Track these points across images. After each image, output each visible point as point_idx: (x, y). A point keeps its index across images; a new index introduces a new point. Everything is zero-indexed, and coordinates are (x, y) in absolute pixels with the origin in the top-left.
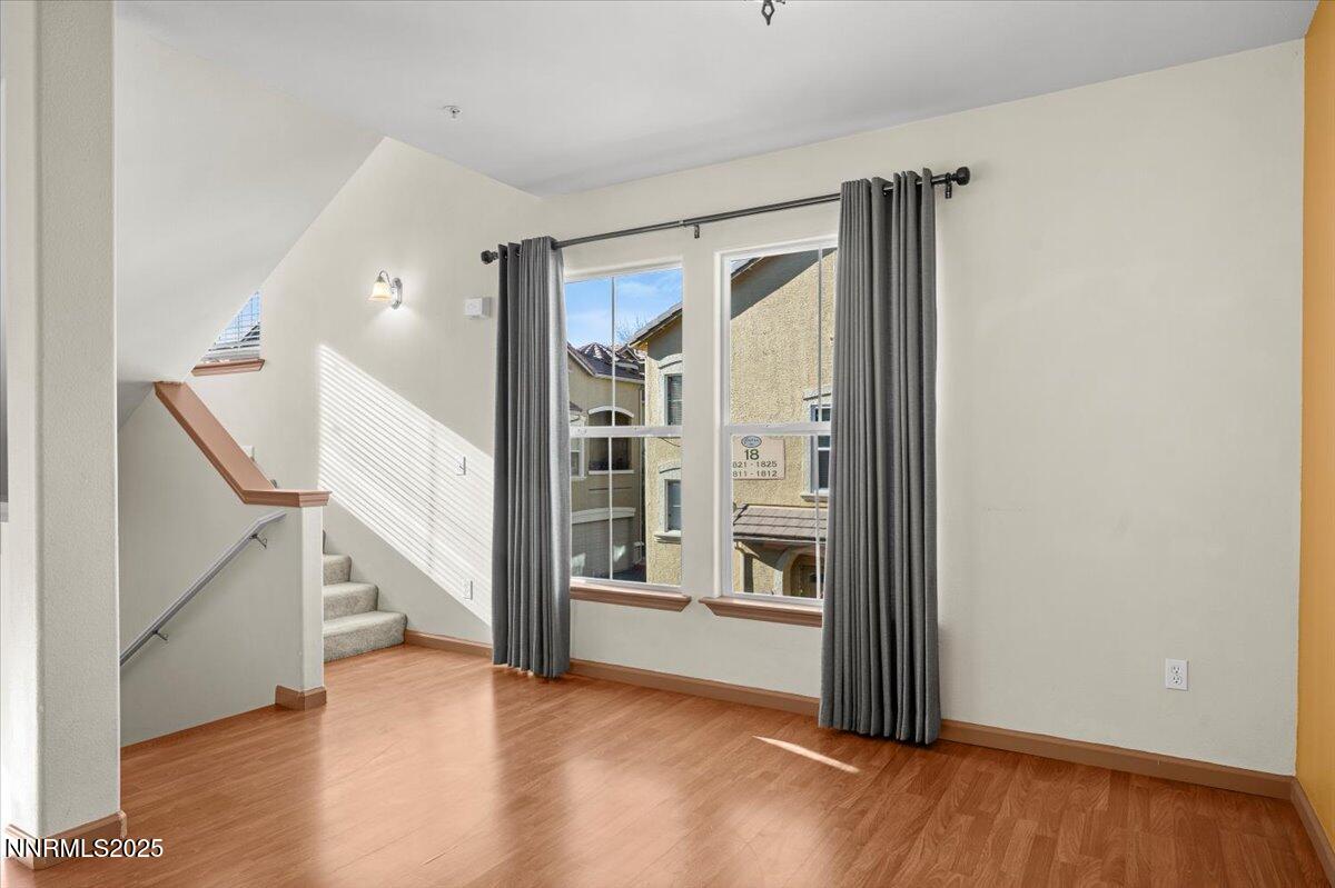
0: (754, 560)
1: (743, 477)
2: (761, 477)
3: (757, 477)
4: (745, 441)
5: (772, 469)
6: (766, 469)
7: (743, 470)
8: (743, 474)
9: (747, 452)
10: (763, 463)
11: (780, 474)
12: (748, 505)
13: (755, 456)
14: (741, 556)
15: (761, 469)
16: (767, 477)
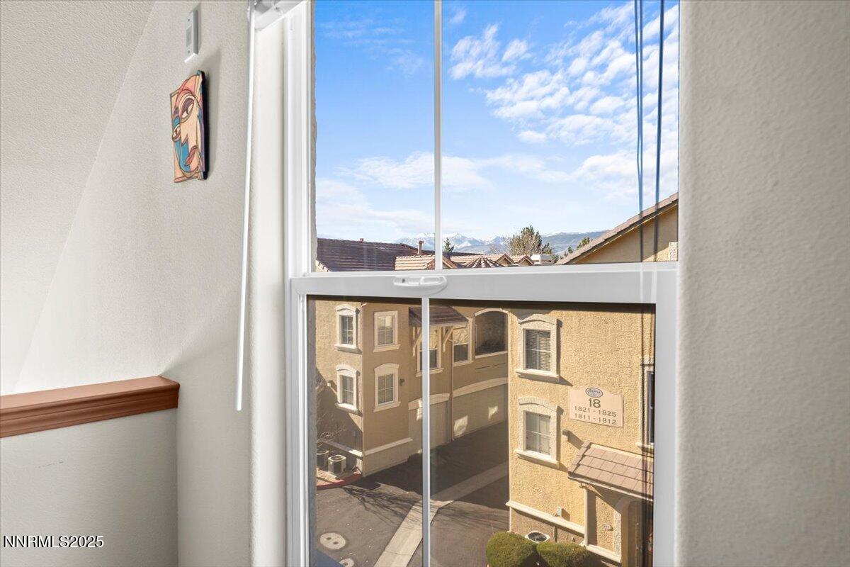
0: (597, 498)
1: (587, 419)
2: (601, 423)
3: (598, 422)
4: (589, 391)
5: (612, 418)
6: (606, 417)
7: (587, 414)
8: (587, 418)
9: (590, 400)
10: (604, 413)
11: (619, 423)
12: (591, 444)
13: (597, 405)
14: (585, 492)
15: (602, 416)
16: (607, 423)
